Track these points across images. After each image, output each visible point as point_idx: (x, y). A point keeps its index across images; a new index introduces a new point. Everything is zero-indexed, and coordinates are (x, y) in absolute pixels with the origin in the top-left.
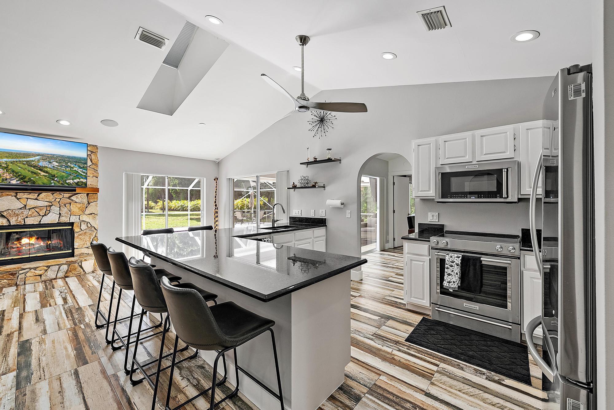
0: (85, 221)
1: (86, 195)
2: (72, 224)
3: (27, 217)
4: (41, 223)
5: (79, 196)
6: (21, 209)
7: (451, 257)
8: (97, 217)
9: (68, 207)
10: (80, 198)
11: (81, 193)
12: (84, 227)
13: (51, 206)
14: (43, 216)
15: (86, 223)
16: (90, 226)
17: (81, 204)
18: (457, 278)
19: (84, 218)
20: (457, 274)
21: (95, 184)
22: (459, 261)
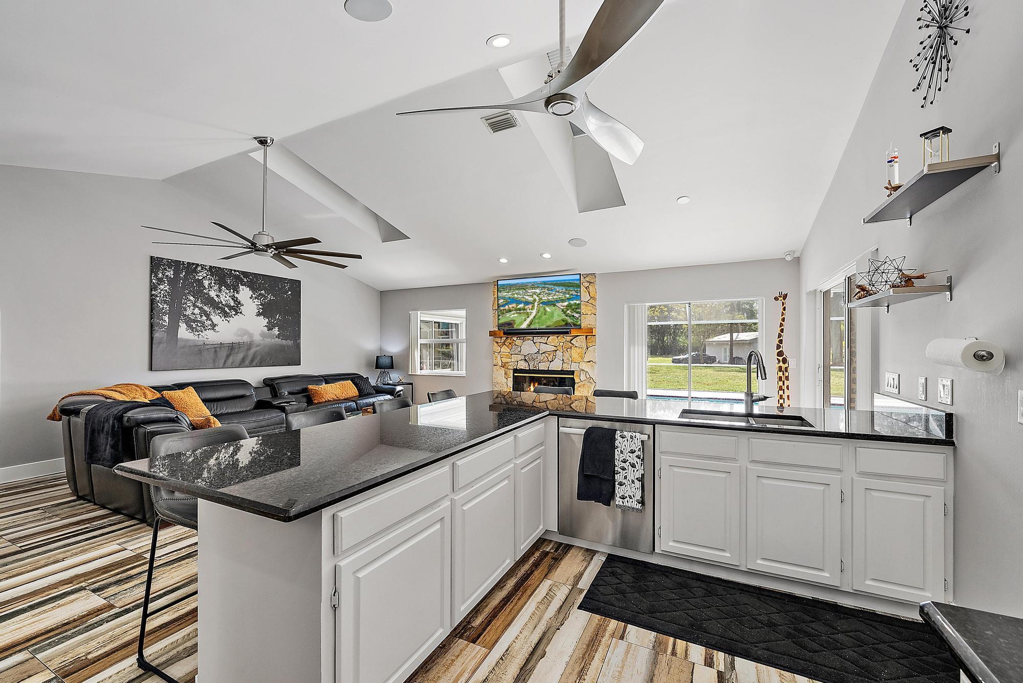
0: (584, 371)
1: (584, 337)
2: (572, 373)
3: (540, 362)
4: (550, 369)
5: (578, 340)
6: (536, 353)
8: (596, 366)
9: (569, 353)
10: (580, 341)
11: (579, 336)
12: (583, 377)
13: (556, 351)
14: (551, 362)
15: (585, 373)
16: (588, 377)
17: (580, 349)
19: (584, 366)
21: (594, 324)
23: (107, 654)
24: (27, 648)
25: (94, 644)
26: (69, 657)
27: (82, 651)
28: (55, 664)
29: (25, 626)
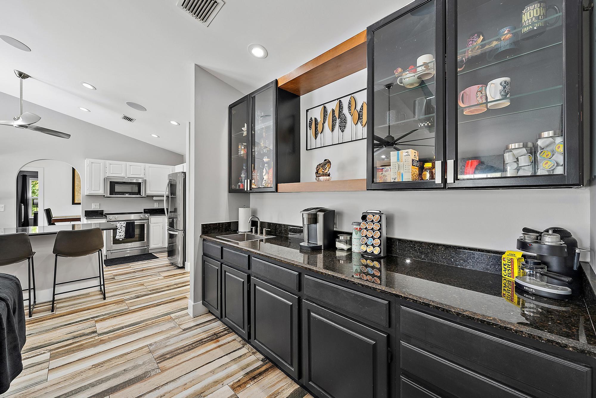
7: (121, 224)
18: (124, 233)
20: (124, 231)
22: (125, 225)
23: (110, 304)
24: (129, 310)
25: (111, 308)
26: (120, 305)
27: (115, 307)
28: (124, 304)
29: (128, 319)
